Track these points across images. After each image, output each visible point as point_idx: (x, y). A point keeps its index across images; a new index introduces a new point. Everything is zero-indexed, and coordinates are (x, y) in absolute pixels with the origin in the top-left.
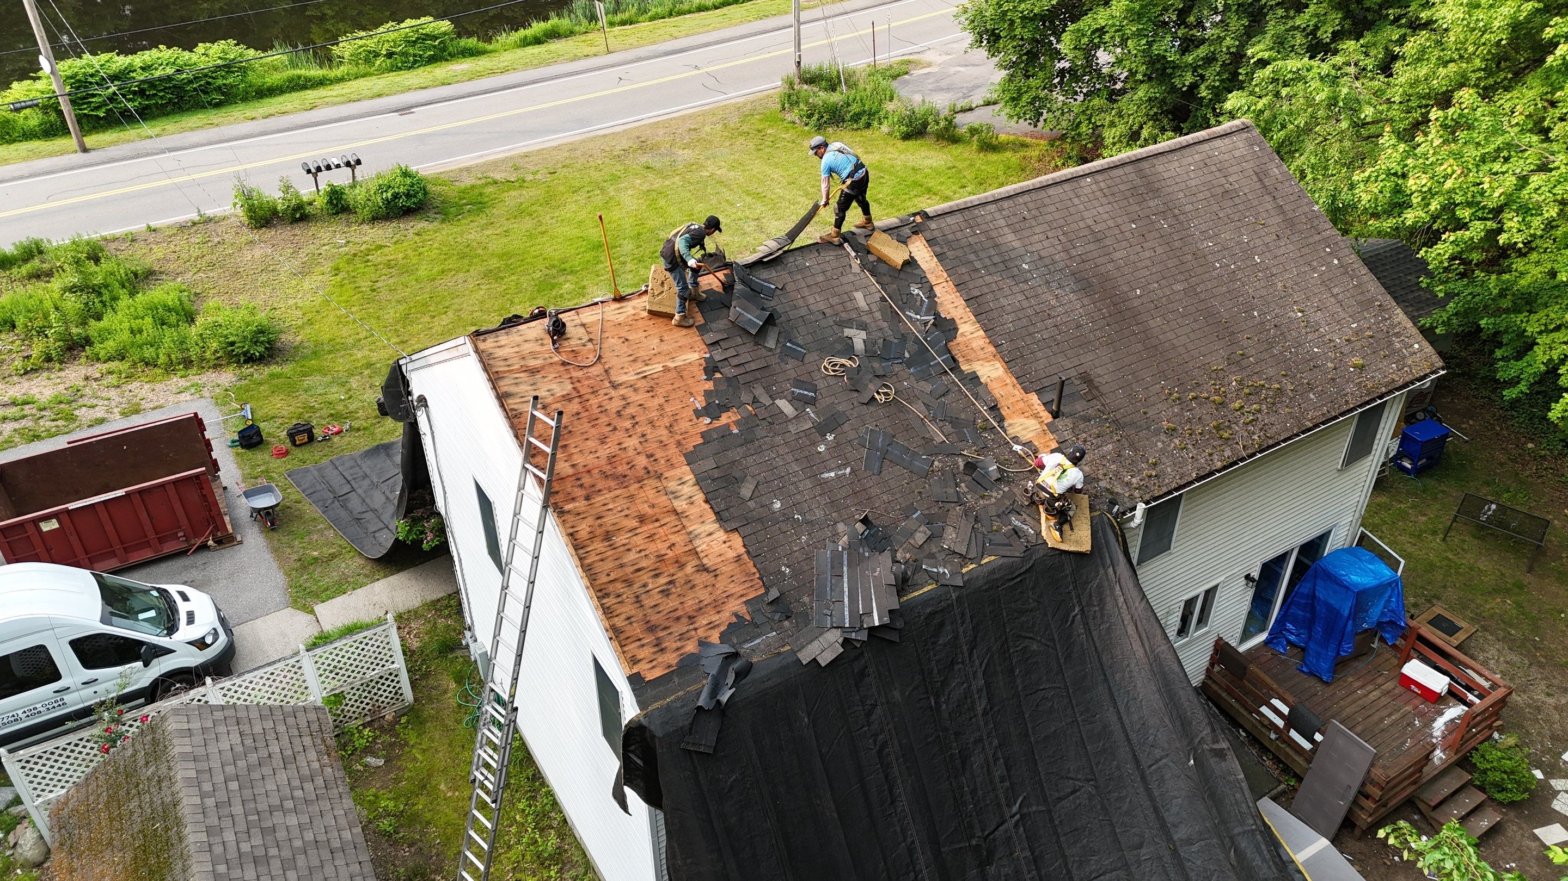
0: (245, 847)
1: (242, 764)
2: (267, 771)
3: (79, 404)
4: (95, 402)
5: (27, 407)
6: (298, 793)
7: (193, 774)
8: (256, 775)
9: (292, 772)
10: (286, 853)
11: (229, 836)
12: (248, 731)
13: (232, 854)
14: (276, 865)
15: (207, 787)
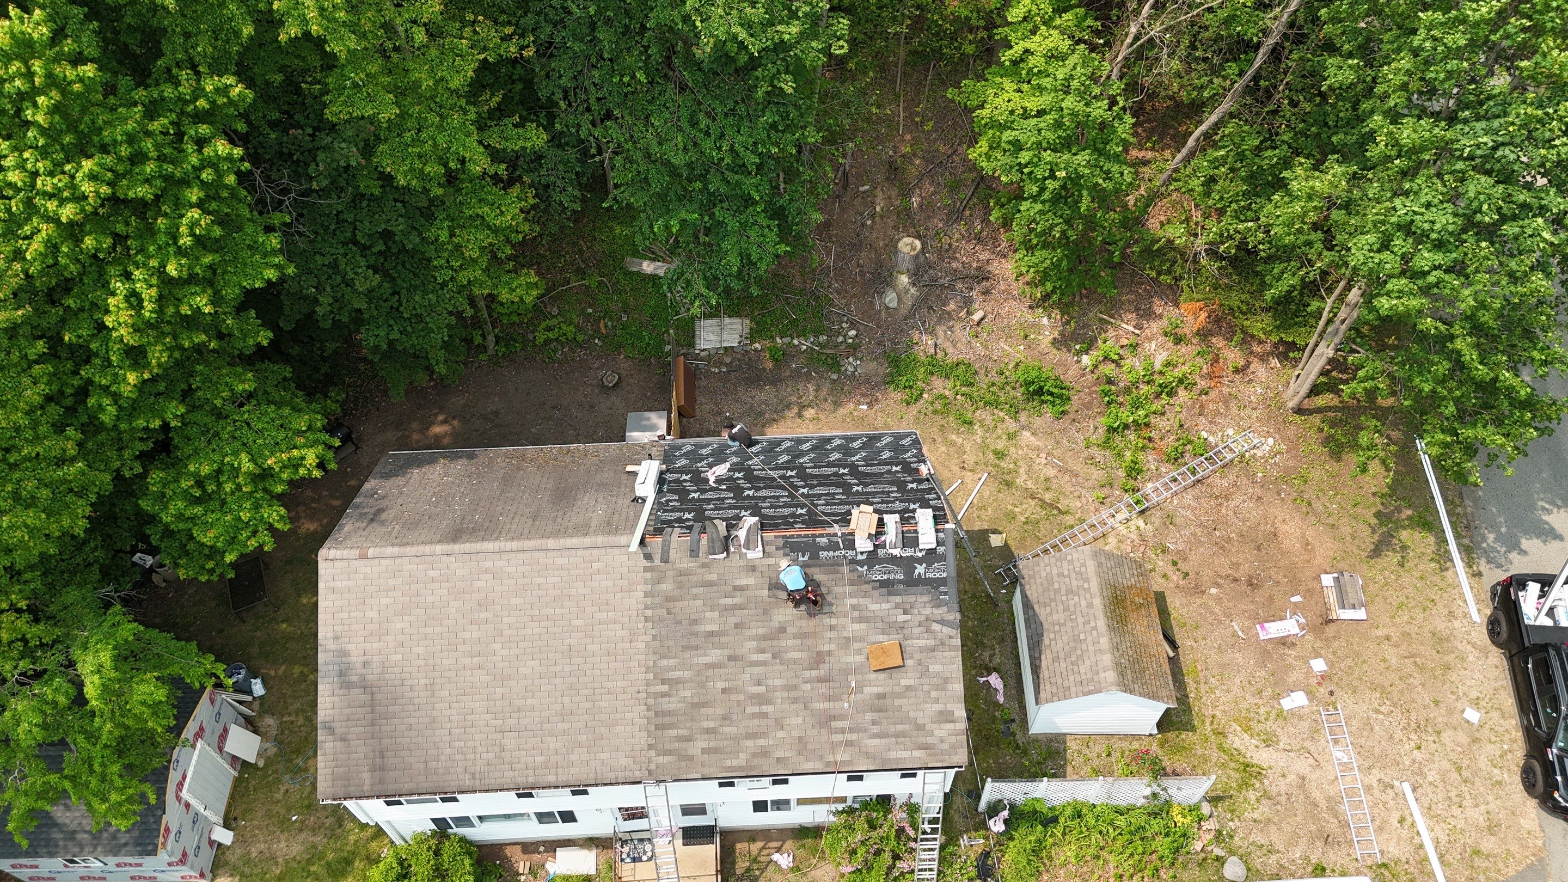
0: (1076, 599)
2: (1067, 649)
6: (1052, 636)
10: (1058, 597)
11: (1084, 603)
14: (1063, 592)
15: (1094, 633)
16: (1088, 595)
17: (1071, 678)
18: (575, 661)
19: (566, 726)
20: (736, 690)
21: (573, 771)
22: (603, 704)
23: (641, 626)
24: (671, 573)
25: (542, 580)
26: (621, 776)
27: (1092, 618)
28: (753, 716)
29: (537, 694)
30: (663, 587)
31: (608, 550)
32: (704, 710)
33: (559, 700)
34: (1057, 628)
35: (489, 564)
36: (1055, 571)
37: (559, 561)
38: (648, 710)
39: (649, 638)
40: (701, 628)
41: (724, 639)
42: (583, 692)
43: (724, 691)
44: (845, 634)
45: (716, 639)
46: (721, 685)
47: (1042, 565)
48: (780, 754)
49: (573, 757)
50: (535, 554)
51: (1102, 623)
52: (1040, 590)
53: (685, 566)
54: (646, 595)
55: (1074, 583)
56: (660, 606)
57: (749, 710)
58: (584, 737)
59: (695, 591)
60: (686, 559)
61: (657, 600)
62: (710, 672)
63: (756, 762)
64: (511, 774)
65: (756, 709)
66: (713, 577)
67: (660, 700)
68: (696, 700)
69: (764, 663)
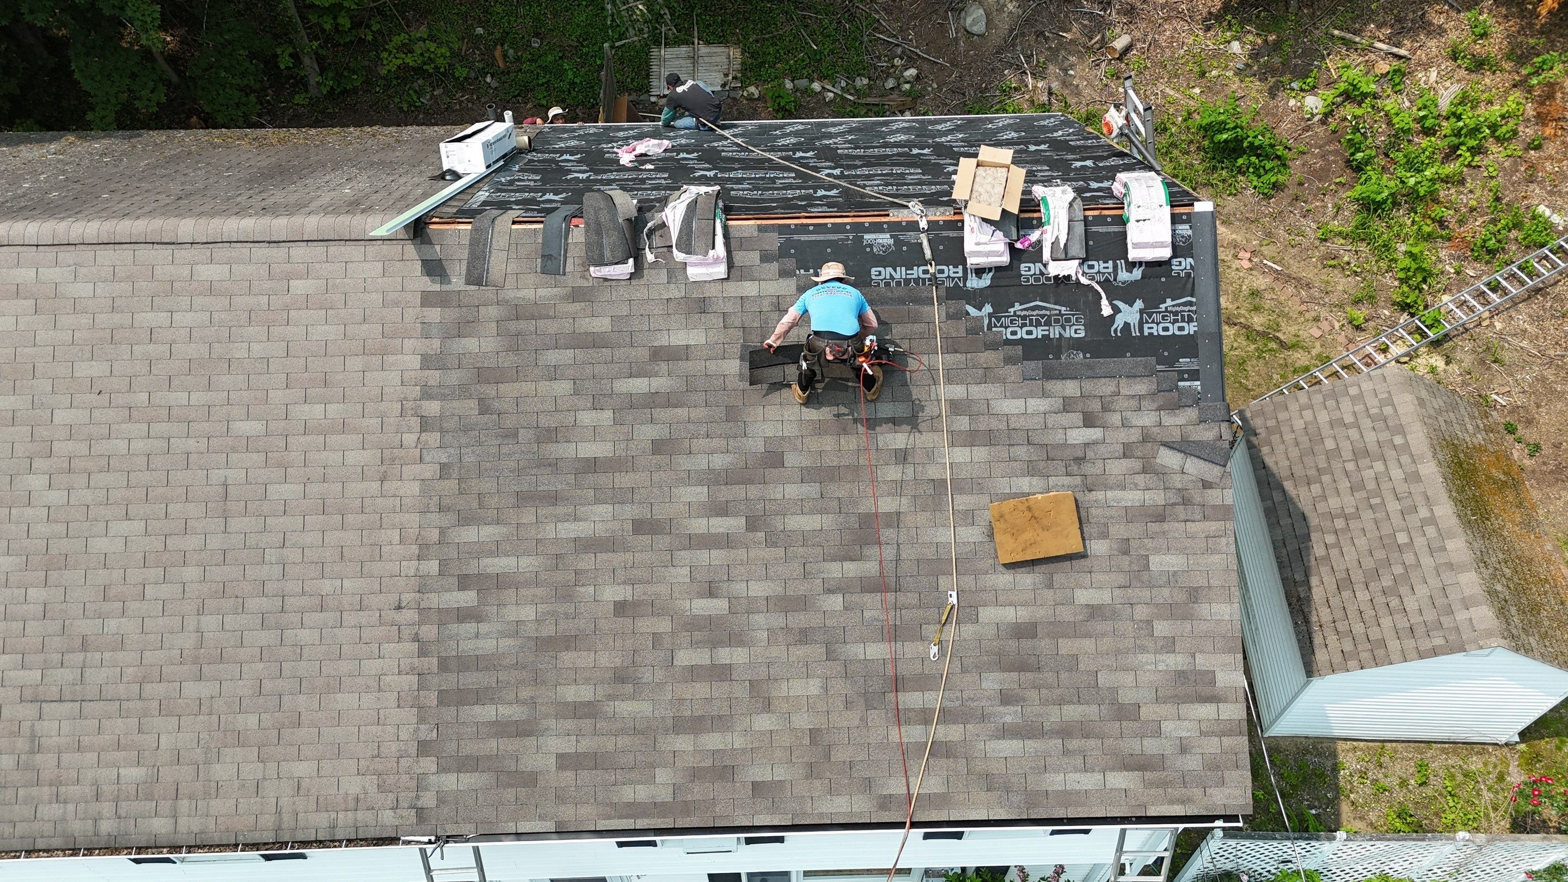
6: (1330, 539)
9: (1339, 566)
10: (1336, 465)
11: (1397, 474)
13: (1390, 454)
14: (1347, 454)
16: (1405, 459)
17: (1386, 622)
18: (236, 524)
19: (204, 689)
20: (654, 608)
21: (219, 806)
22: (306, 636)
23: (410, 439)
24: (493, 312)
25: (161, 318)
26: (345, 822)
27: (1420, 501)
28: (693, 673)
29: (133, 606)
30: (470, 344)
31: (334, 249)
32: (567, 658)
33: (191, 623)
34: (1339, 523)
35: (26, 275)
36: (1323, 417)
37: (208, 272)
38: (422, 653)
39: (430, 471)
40: (566, 450)
41: (624, 480)
42: (254, 604)
43: (621, 608)
44: (933, 472)
45: (603, 479)
46: (613, 593)
47: (1294, 407)
48: (761, 773)
49: (222, 772)
50: (145, 253)
51: (1446, 511)
52: (1294, 453)
53: (528, 294)
54: (427, 362)
55: (1371, 437)
56: (463, 391)
57: (685, 658)
58: (252, 720)
59: (553, 357)
60: (531, 279)
61: (454, 378)
62: (587, 562)
63: (697, 792)
64: (55, 810)
65: (701, 657)
66: (602, 324)
67: (454, 628)
68: (548, 630)
69: (727, 542)
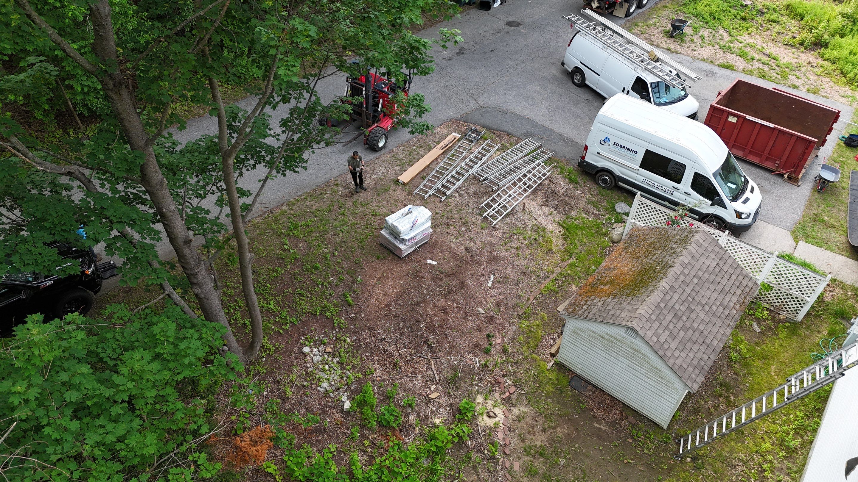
0: (677, 306)
1: (706, 275)
2: (712, 287)
3: (795, 73)
4: (802, 76)
5: (773, 61)
6: (714, 308)
7: (687, 261)
8: (707, 285)
9: (720, 298)
10: (688, 324)
11: (676, 296)
12: (721, 266)
13: (670, 304)
14: (680, 324)
15: (686, 271)
16: (668, 297)
